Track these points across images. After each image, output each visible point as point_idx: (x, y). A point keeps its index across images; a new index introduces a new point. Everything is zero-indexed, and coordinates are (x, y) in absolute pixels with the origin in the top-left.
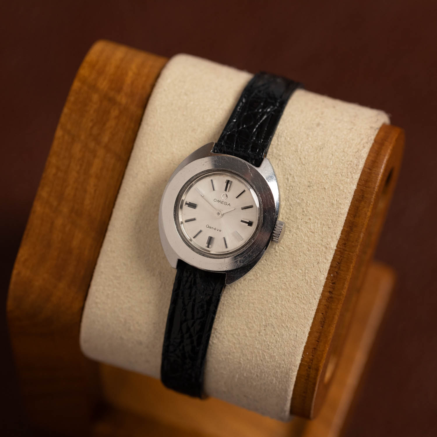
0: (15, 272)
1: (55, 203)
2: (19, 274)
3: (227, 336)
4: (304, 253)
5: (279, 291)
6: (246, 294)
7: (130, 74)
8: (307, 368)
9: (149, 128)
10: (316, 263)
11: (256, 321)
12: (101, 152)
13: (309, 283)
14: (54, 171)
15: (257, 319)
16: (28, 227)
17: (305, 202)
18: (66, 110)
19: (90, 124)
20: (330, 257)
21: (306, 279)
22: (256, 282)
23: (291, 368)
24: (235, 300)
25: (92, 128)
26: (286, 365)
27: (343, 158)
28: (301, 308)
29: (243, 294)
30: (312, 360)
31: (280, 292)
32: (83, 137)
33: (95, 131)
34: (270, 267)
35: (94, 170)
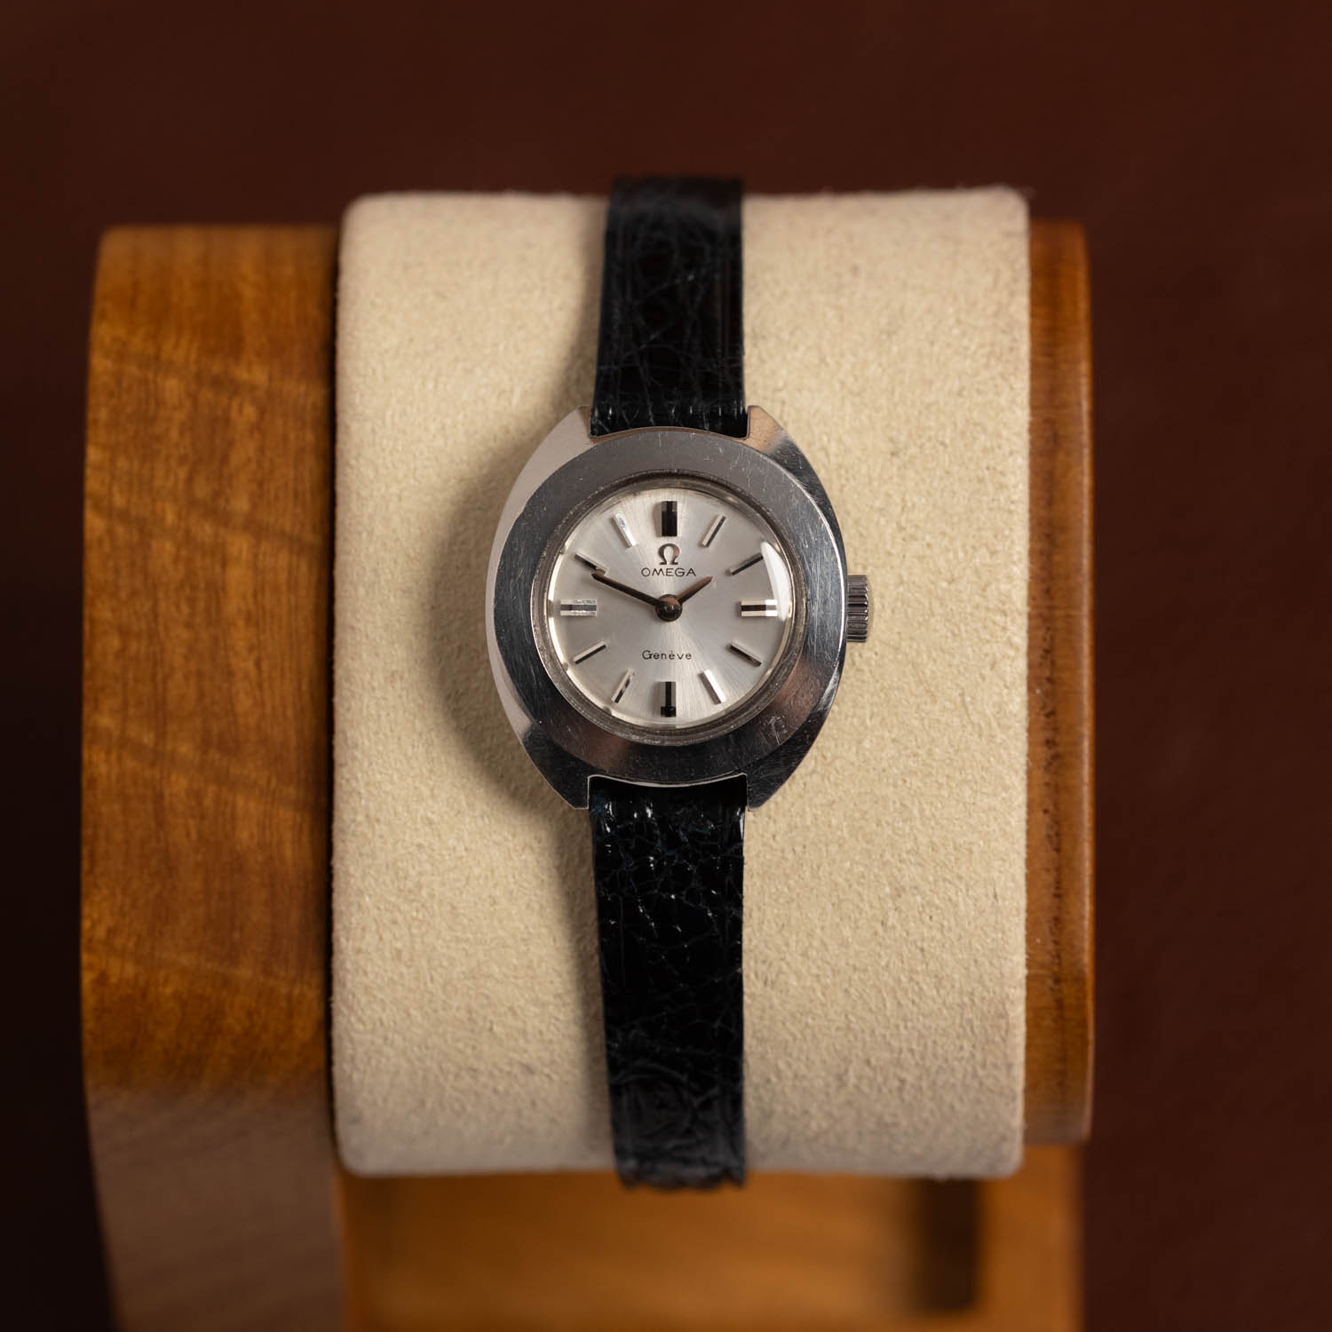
0: (87, 978)
1: (148, 739)
2: (102, 979)
3: (788, 964)
4: (942, 651)
5: (905, 781)
6: (809, 823)
7: (248, 292)
8: (1050, 982)
9: (368, 426)
10: (988, 668)
11: (861, 890)
12: (240, 545)
13: (985, 732)
14: (115, 642)
15: (863, 884)
16: (87, 832)
17: (898, 500)
18: (93, 454)
19: (183, 473)
20: (1020, 638)
21: (972, 723)
22: (828, 778)
23: (1008, 997)
24: (783, 851)
25: (190, 480)
26: (989, 992)
27: (966, 342)
28: (984, 811)
29: (799, 824)
30: (1059, 956)
31: (908, 785)
32: (170, 518)
33: (202, 490)
34: (855, 720)
35: (234, 605)
